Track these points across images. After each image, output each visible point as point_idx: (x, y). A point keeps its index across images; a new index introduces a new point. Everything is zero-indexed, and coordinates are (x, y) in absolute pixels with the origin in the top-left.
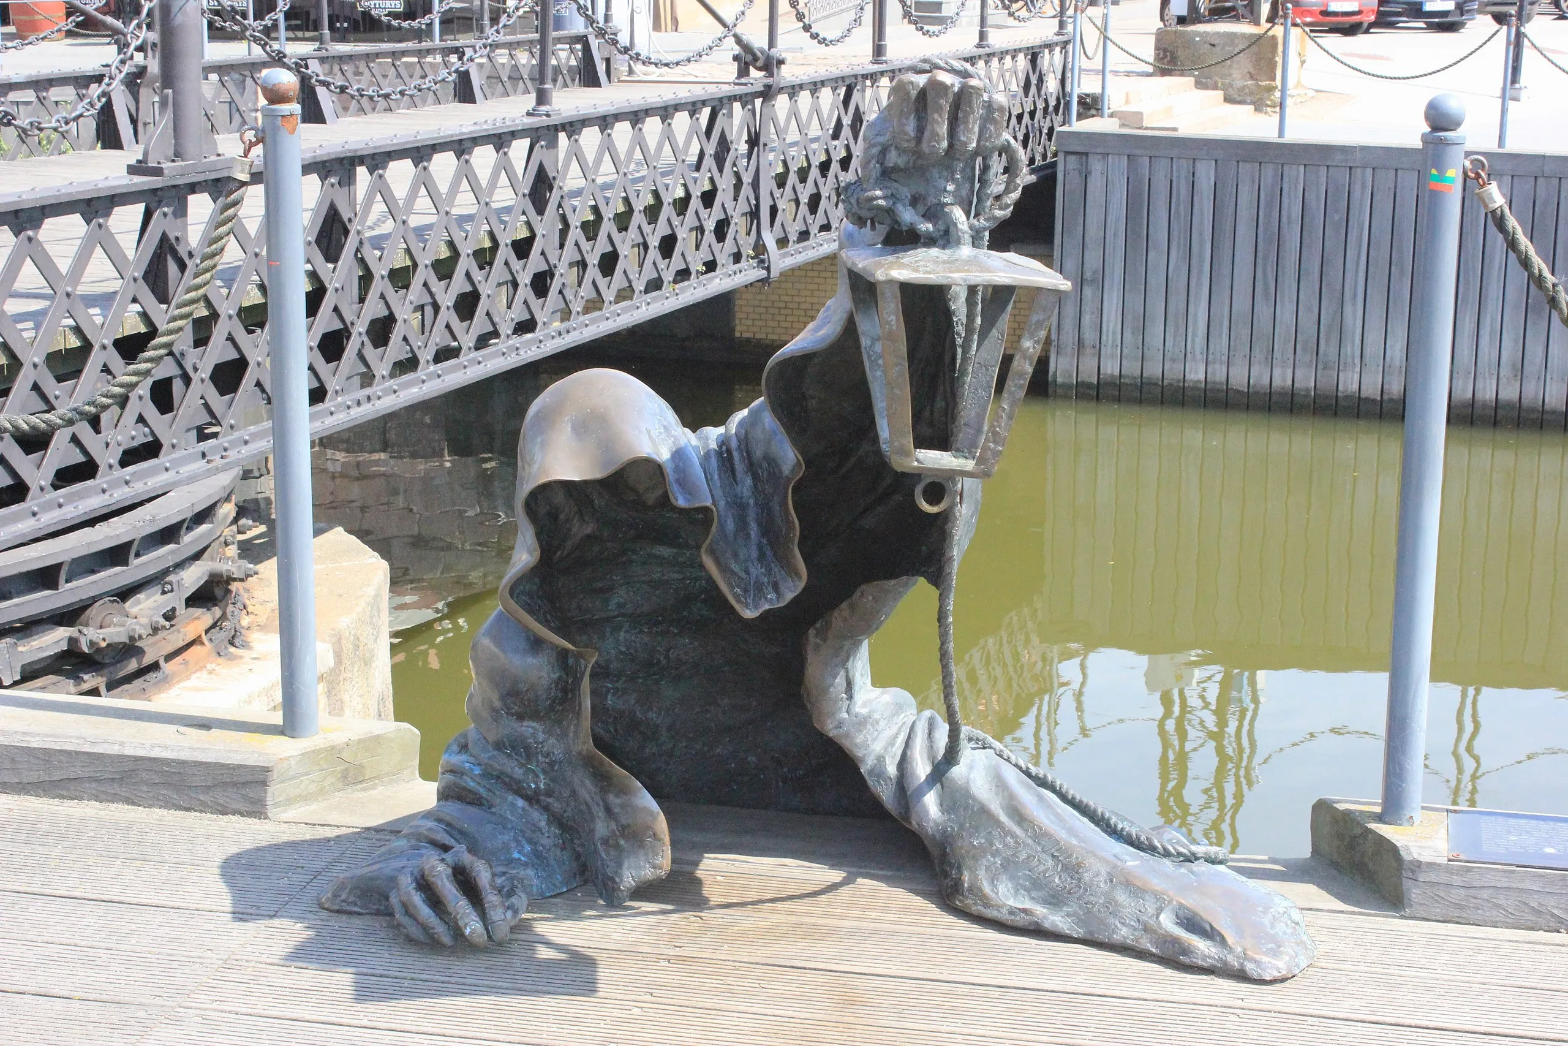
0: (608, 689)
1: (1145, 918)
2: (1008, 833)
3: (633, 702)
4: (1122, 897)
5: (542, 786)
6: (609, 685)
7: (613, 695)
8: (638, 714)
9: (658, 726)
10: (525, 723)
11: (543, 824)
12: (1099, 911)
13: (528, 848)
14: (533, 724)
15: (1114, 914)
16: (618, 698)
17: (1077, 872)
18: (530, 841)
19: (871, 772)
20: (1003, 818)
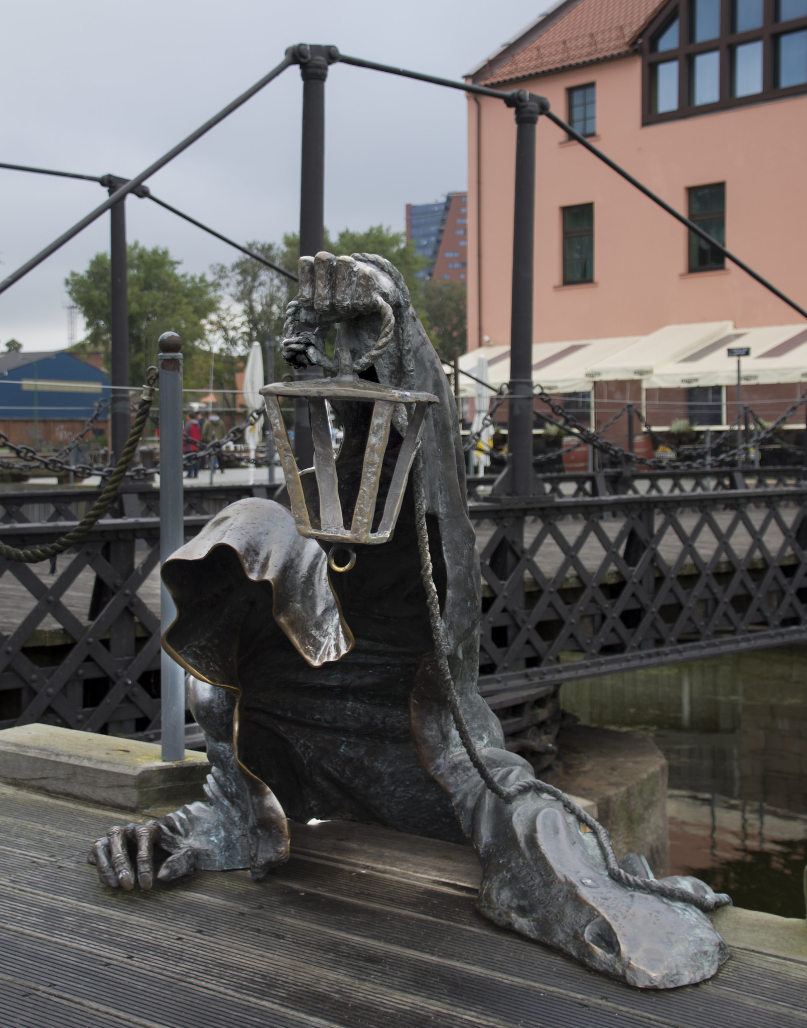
0: (343, 742)
1: (577, 927)
2: (522, 855)
3: (362, 753)
4: (569, 910)
5: (234, 790)
6: (344, 739)
7: (346, 746)
8: (366, 763)
9: (382, 773)
10: (220, 744)
11: (236, 819)
12: (552, 919)
13: (223, 834)
14: (224, 745)
15: (559, 922)
16: (350, 749)
17: (549, 888)
18: (226, 830)
19: (458, 805)
20: (523, 845)
